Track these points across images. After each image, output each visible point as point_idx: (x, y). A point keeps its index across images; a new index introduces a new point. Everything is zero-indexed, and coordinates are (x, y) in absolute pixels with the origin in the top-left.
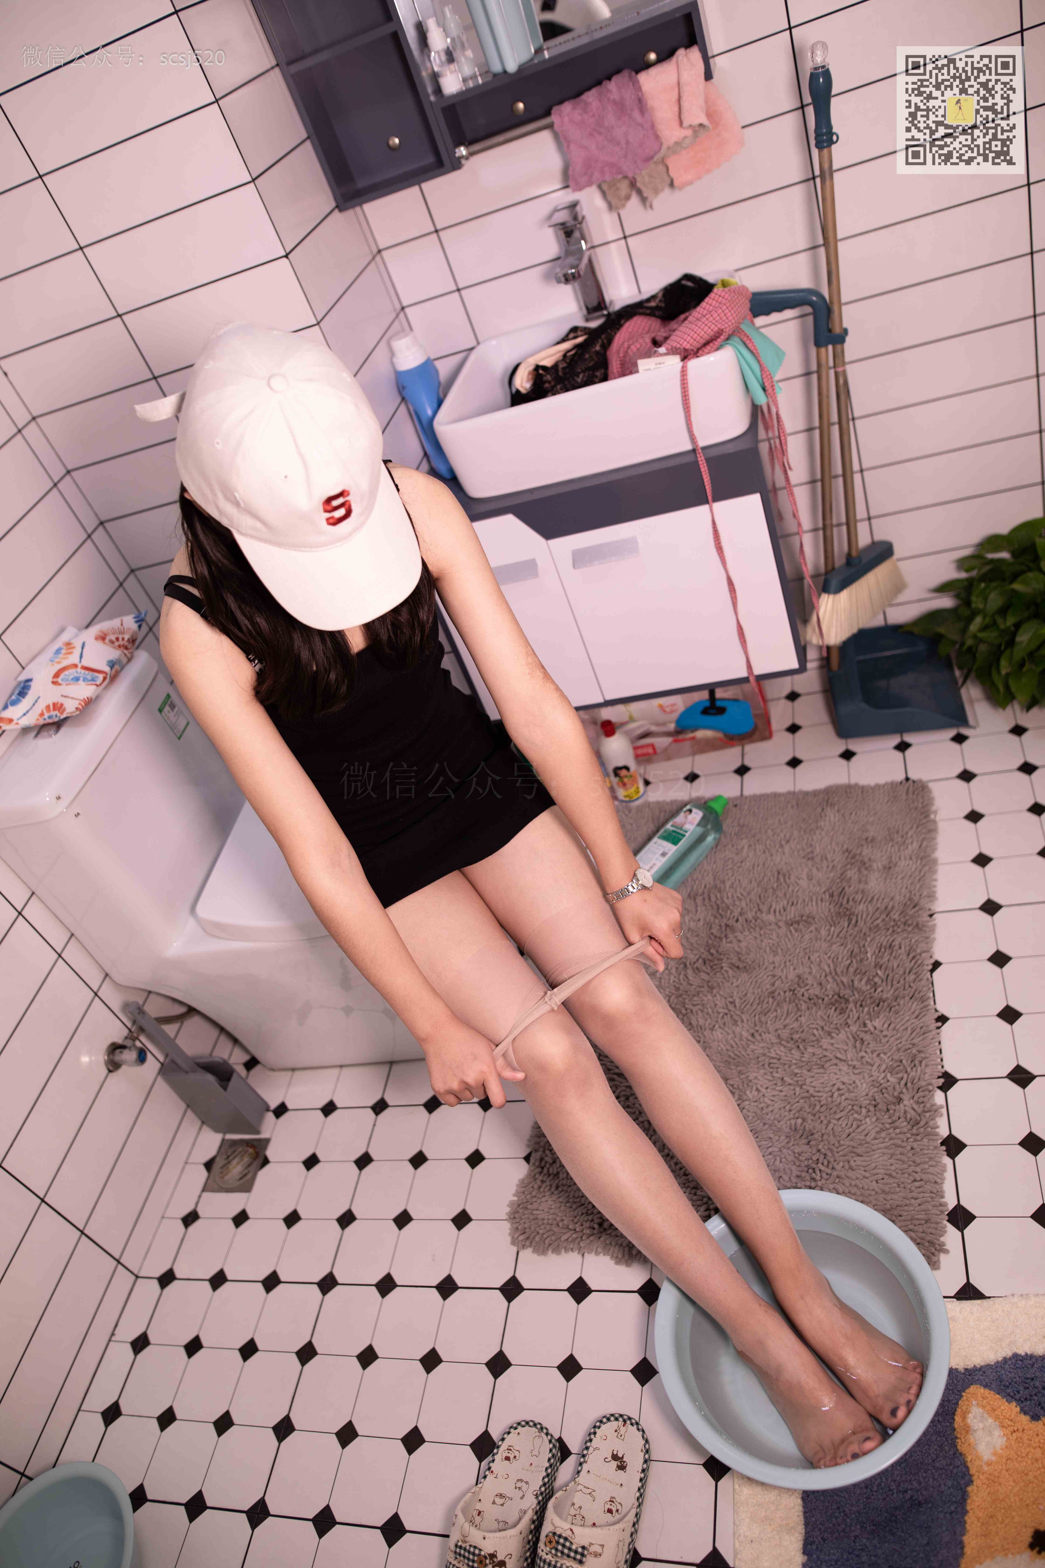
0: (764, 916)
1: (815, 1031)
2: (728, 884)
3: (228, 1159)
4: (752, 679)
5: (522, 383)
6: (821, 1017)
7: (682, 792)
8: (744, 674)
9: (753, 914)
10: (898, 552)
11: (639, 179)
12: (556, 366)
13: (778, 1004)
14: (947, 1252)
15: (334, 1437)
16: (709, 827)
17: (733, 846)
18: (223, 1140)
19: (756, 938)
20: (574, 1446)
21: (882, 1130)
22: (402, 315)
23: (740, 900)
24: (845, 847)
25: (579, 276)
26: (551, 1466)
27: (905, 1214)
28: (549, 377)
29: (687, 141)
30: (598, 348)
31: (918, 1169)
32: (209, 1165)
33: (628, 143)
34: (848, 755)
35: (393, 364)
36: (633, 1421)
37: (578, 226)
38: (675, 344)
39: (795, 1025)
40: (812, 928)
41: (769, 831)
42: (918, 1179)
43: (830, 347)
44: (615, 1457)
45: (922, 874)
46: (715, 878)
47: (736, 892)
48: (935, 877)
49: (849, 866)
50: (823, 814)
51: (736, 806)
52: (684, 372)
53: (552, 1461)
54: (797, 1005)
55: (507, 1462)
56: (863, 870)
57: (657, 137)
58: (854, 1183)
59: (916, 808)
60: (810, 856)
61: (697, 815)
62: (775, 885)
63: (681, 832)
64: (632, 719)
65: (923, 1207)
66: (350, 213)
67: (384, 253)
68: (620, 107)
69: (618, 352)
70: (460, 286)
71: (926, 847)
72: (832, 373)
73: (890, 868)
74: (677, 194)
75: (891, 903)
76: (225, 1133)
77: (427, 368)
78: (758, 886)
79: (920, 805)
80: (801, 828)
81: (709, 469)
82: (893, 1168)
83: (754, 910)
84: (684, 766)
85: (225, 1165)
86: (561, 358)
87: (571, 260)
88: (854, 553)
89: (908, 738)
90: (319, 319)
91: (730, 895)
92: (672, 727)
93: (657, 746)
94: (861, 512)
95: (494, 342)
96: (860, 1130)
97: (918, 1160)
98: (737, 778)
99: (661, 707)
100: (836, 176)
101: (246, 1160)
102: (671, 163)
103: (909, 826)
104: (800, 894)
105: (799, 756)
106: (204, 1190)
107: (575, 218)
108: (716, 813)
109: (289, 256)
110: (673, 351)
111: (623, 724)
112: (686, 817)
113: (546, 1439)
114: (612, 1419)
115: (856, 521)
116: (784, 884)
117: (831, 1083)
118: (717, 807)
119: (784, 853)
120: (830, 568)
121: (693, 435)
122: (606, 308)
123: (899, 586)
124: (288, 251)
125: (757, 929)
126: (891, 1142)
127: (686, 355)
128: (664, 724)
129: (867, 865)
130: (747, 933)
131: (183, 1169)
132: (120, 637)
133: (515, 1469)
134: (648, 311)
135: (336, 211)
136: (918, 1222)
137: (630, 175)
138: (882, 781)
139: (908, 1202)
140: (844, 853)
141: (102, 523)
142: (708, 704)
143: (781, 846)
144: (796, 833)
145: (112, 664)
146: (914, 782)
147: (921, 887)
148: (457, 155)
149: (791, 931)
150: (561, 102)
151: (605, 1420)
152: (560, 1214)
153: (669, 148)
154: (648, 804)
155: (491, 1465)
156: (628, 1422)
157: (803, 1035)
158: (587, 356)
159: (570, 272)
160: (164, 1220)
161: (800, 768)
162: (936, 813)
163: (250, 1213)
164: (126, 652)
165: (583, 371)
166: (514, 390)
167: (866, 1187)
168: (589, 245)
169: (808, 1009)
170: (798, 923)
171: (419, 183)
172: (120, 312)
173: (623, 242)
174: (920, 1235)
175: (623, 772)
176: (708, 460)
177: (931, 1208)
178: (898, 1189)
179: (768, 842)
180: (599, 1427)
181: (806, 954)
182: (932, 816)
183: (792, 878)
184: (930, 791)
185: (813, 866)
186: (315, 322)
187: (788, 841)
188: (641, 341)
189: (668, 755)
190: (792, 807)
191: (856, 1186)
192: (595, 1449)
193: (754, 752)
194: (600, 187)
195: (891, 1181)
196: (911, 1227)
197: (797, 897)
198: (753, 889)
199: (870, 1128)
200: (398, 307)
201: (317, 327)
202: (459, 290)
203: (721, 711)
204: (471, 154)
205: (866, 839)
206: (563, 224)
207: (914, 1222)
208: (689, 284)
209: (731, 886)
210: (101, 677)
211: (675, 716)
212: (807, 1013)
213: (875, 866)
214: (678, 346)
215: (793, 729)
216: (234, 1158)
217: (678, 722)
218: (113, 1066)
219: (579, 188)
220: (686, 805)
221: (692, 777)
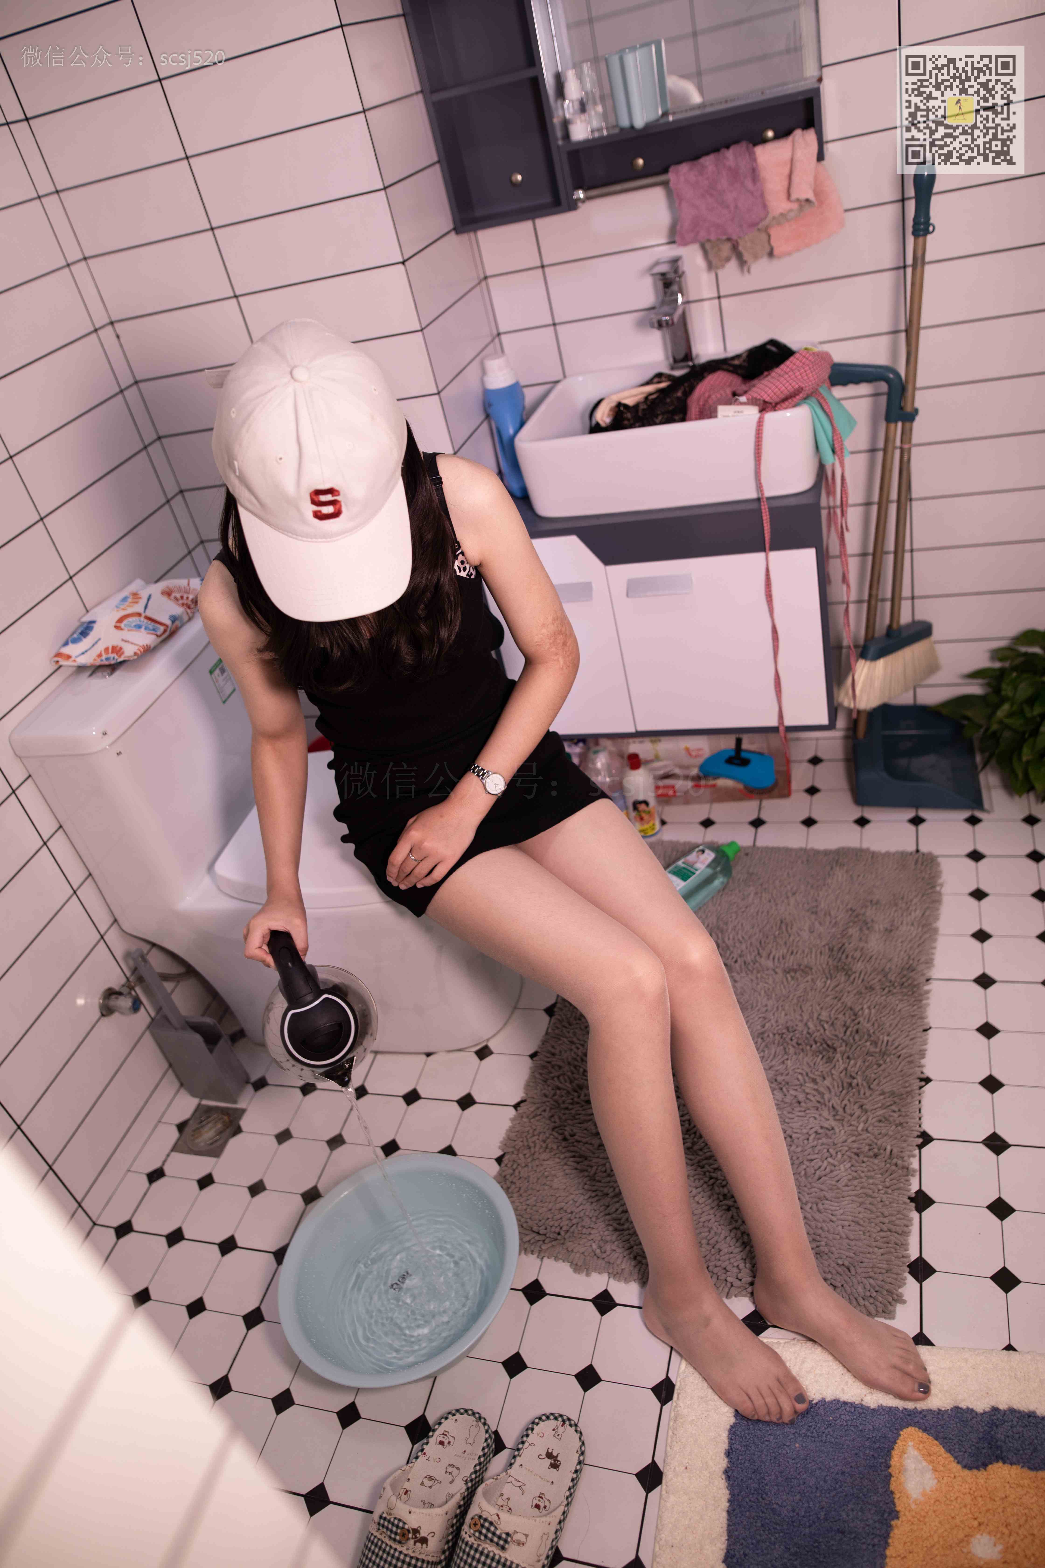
0: (763, 961)
1: (800, 1077)
2: (730, 926)
3: (201, 1125)
4: (781, 729)
5: (602, 416)
6: (808, 1064)
7: (697, 835)
8: (773, 722)
9: (753, 957)
10: (937, 634)
11: (741, 243)
12: (636, 406)
13: (766, 1046)
14: (904, 1302)
15: (270, 1402)
16: (719, 869)
17: (740, 891)
18: (199, 1105)
19: (752, 980)
20: (509, 1440)
21: (855, 1178)
22: (497, 340)
23: (741, 942)
24: (849, 906)
25: (673, 324)
26: (484, 1455)
27: (866, 1260)
28: (629, 415)
29: (792, 214)
30: (679, 394)
31: (886, 1220)
32: (181, 1127)
33: (736, 207)
34: (862, 822)
35: (483, 382)
36: (572, 1422)
37: (677, 279)
38: (755, 395)
39: (781, 1067)
40: (809, 978)
41: (777, 882)
42: (885, 1229)
43: (900, 424)
44: (549, 1455)
45: (923, 939)
46: (718, 919)
47: (737, 934)
48: (934, 945)
49: (851, 924)
50: (831, 873)
51: (747, 854)
52: (760, 423)
53: (486, 1450)
54: (785, 1049)
55: (441, 1446)
56: (864, 928)
57: (765, 206)
58: (819, 1225)
59: (923, 879)
60: (814, 910)
61: (709, 856)
62: (777, 933)
63: (692, 870)
64: (657, 758)
65: (886, 1257)
66: (464, 237)
67: (490, 281)
68: (734, 174)
69: (699, 400)
70: (557, 321)
71: (929, 916)
72: (897, 453)
73: (891, 931)
74: (776, 264)
75: (889, 965)
76: (201, 1098)
77: (514, 391)
78: (760, 931)
79: (927, 876)
80: (808, 883)
81: (770, 518)
82: (861, 1216)
83: (753, 954)
84: (702, 811)
85: (198, 1129)
86: (643, 400)
87: (666, 309)
88: (895, 626)
89: (923, 813)
90: (423, 326)
91: (731, 937)
92: (695, 772)
93: (677, 787)
94: (906, 592)
95: (580, 378)
96: (832, 1175)
97: (886, 1213)
98: (753, 829)
99: (687, 750)
100: (927, 268)
101: (219, 1126)
102: (773, 232)
103: (914, 894)
104: (800, 943)
105: (815, 816)
106: (174, 1149)
107: (676, 271)
108: (727, 857)
109: (406, 263)
110: (752, 402)
111: (647, 762)
112: (698, 857)
113: (483, 1429)
114: (552, 1417)
115: (901, 599)
116: (785, 932)
117: (810, 1126)
118: (730, 852)
119: (789, 904)
120: (870, 635)
121: (760, 483)
122: (691, 359)
123: (933, 667)
124: (406, 258)
125: (755, 971)
126: (862, 1191)
127: (765, 407)
128: (687, 767)
129: (869, 925)
130: (743, 974)
131: (156, 1127)
132: (185, 596)
133: (449, 1455)
134: (731, 368)
135: (453, 233)
136: (879, 1271)
137: (734, 237)
138: (893, 849)
139: (871, 1250)
140: (847, 911)
141: (181, 492)
142: (733, 754)
143: (788, 898)
144: (803, 887)
145: (174, 619)
146: (923, 854)
147: (920, 952)
148: (575, 197)
149: (787, 979)
150: (679, 163)
151: (544, 1418)
152: (525, 1216)
153: (774, 218)
154: (662, 843)
155: (425, 1446)
156: (567, 1423)
157: (787, 1078)
158: (668, 400)
159: (664, 318)
160: (129, 1173)
161: (814, 828)
162: (942, 885)
163: (216, 1177)
164: (189, 611)
165: (663, 414)
166: (594, 423)
167: (832, 1230)
168: (685, 300)
169: (795, 1053)
170: (795, 971)
171: (533, 218)
172: (238, 293)
173: (716, 301)
174: (879, 1283)
175: (642, 807)
176: (771, 509)
177: (893, 1258)
178: (863, 1237)
179: (775, 892)
180: (537, 1424)
181: (799, 1001)
182: (938, 888)
183: (795, 929)
184: (938, 865)
185: (816, 920)
186: (419, 328)
187: (794, 894)
188: (722, 392)
189: (687, 800)
190: (802, 863)
191: (821, 1228)
192: (530, 1445)
193: (771, 808)
194: (703, 247)
195: (857, 1228)
196: (872, 1274)
197: (797, 946)
198: (755, 934)
199: (844, 1174)
200: (495, 332)
201: (420, 333)
202: (554, 324)
203: (745, 762)
204: (588, 198)
205: (871, 901)
206: (663, 275)
207: (875, 1270)
208: (774, 349)
209: (734, 928)
210: (162, 628)
211: (699, 761)
212: (794, 1057)
213: (876, 927)
214: (759, 397)
215: (812, 791)
216: (208, 1123)
217: (702, 767)
218: (107, 1011)
219: (685, 243)
220: (698, 846)
221: (707, 823)
